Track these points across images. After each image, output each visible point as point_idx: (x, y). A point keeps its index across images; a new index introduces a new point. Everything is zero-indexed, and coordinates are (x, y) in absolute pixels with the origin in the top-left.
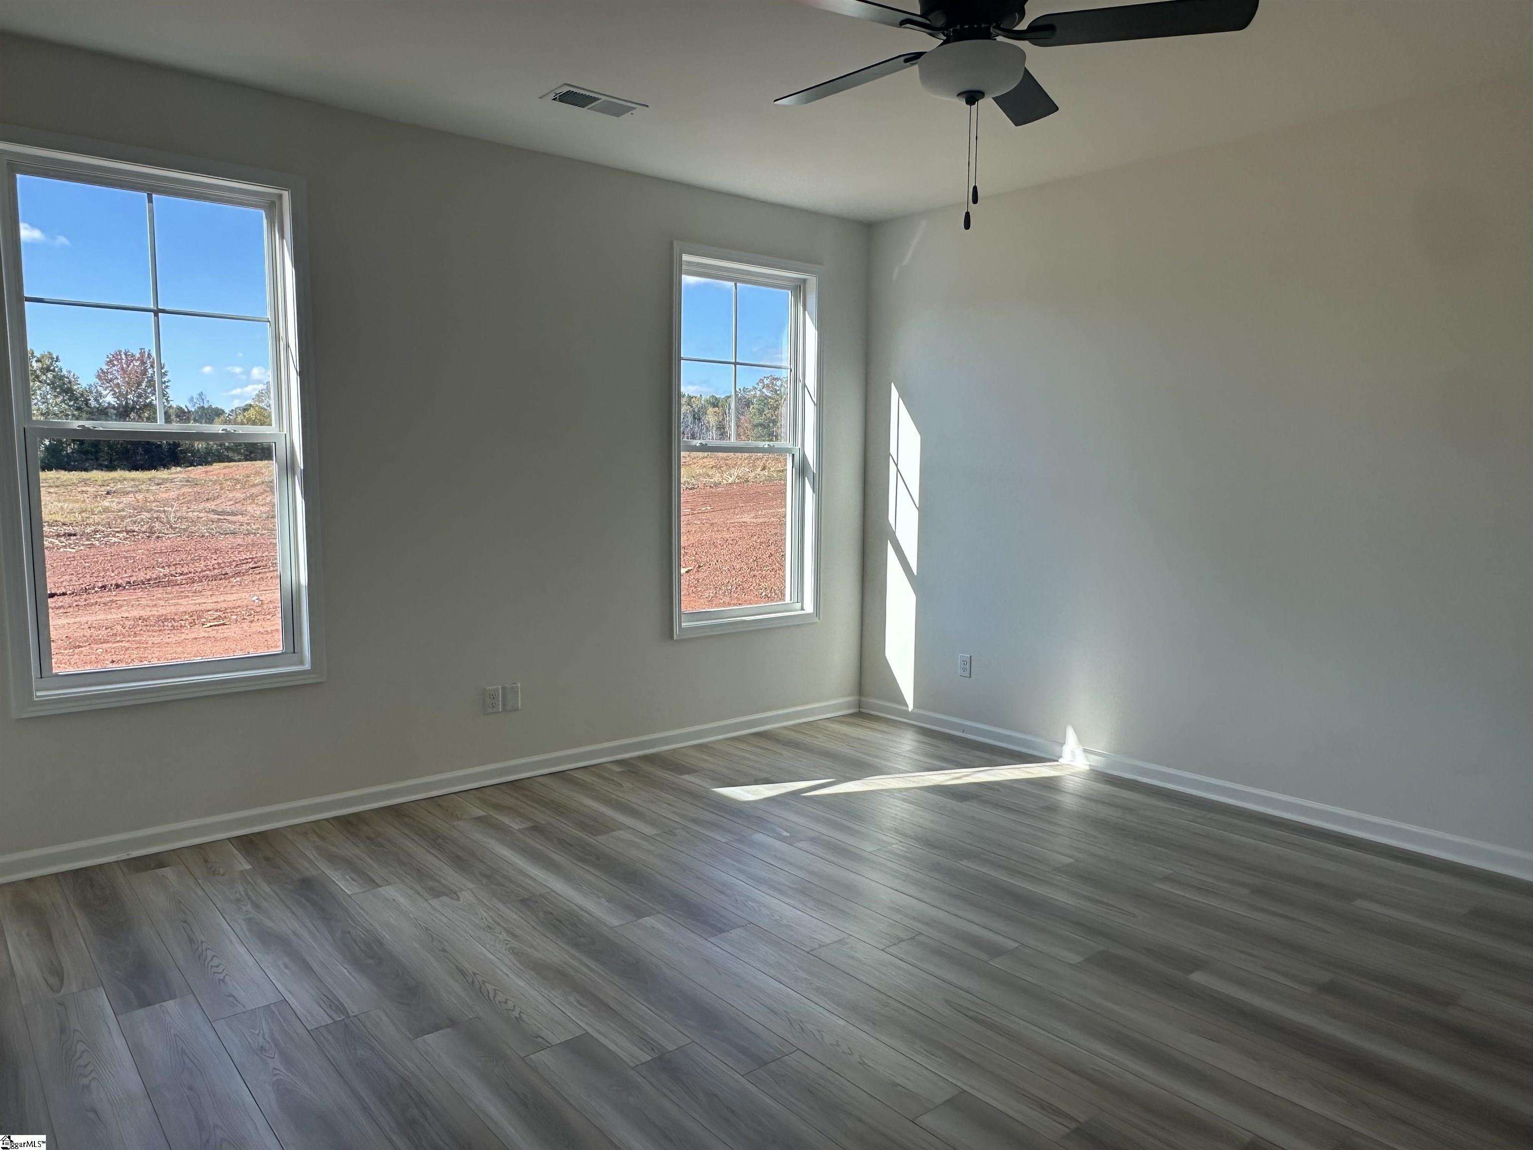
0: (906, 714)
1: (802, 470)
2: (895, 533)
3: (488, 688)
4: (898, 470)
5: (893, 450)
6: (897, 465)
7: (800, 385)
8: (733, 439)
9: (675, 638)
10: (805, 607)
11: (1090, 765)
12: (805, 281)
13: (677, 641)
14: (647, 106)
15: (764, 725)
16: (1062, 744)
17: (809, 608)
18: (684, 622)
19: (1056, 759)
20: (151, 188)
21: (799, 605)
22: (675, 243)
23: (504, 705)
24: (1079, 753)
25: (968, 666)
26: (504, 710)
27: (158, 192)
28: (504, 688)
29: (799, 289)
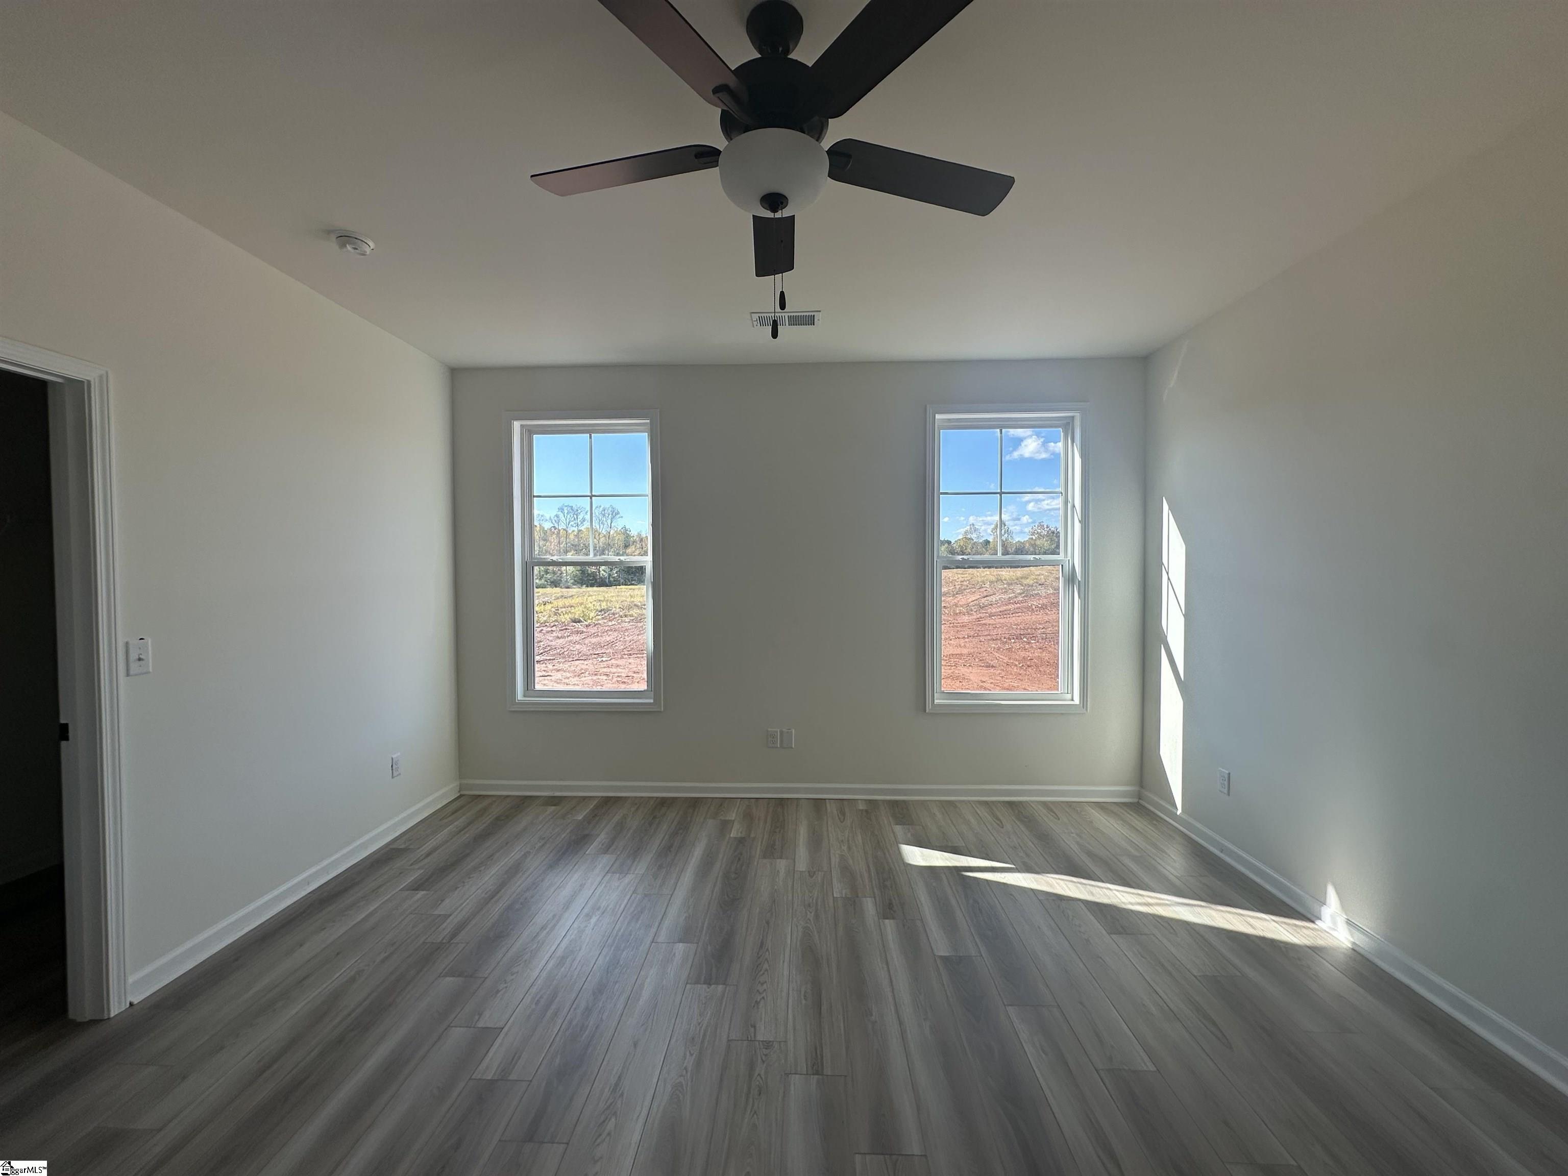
0: (1173, 816)
1: (1071, 579)
2: (1167, 637)
3: (769, 729)
4: (1169, 579)
5: (1165, 561)
6: (1168, 573)
7: (1069, 505)
8: (999, 554)
9: (927, 712)
10: (1074, 699)
11: (1354, 943)
12: (1073, 417)
13: (928, 713)
14: (820, 311)
15: (1020, 796)
16: (1324, 903)
17: (1077, 701)
18: (937, 699)
19: (1313, 919)
20: (590, 431)
21: (1069, 696)
22: (928, 406)
23: (782, 741)
24: (1341, 920)
25: (1226, 783)
26: (782, 746)
27: (593, 433)
28: (782, 732)
29: (1067, 426)
